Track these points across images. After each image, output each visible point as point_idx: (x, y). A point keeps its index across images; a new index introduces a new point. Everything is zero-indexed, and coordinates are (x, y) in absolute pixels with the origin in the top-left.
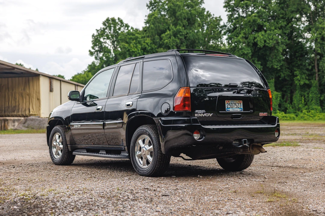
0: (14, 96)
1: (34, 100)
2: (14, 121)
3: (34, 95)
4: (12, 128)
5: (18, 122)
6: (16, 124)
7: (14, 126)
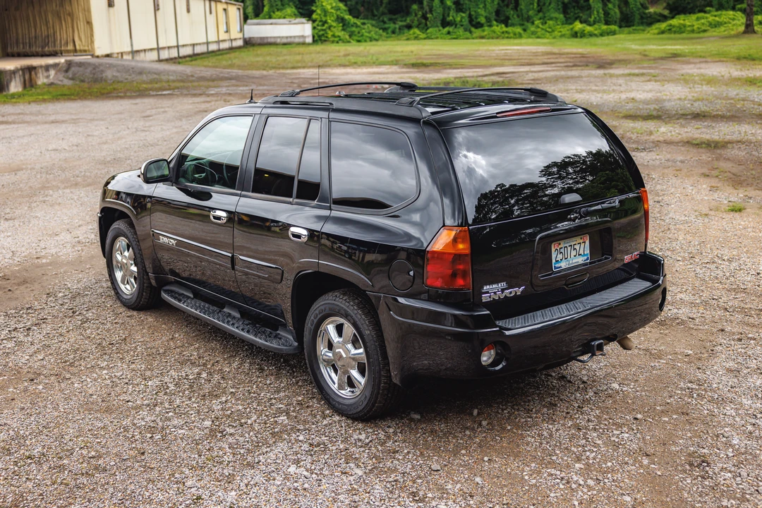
0: (44, 17)
1: (82, 23)
2: (47, 68)
3: (81, 14)
4: (45, 81)
5: (54, 69)
6: (52, 72)
7: (48, 77)
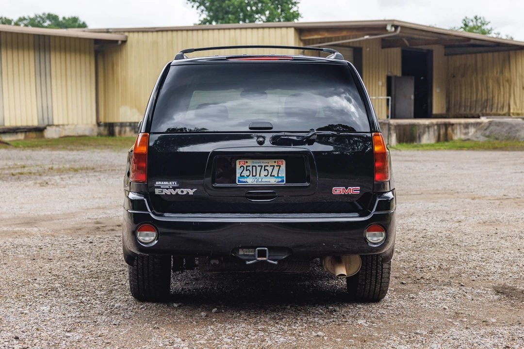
0: (485, 83)
1: (518, 89)
2: (467, 126)
3: (518, 81)
4: (463, 137)
5: (474, 127)
6: (472, 130)
7: (466, 134)
